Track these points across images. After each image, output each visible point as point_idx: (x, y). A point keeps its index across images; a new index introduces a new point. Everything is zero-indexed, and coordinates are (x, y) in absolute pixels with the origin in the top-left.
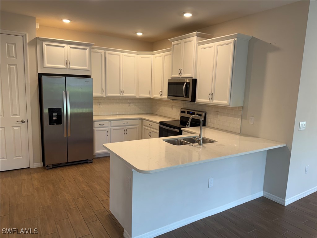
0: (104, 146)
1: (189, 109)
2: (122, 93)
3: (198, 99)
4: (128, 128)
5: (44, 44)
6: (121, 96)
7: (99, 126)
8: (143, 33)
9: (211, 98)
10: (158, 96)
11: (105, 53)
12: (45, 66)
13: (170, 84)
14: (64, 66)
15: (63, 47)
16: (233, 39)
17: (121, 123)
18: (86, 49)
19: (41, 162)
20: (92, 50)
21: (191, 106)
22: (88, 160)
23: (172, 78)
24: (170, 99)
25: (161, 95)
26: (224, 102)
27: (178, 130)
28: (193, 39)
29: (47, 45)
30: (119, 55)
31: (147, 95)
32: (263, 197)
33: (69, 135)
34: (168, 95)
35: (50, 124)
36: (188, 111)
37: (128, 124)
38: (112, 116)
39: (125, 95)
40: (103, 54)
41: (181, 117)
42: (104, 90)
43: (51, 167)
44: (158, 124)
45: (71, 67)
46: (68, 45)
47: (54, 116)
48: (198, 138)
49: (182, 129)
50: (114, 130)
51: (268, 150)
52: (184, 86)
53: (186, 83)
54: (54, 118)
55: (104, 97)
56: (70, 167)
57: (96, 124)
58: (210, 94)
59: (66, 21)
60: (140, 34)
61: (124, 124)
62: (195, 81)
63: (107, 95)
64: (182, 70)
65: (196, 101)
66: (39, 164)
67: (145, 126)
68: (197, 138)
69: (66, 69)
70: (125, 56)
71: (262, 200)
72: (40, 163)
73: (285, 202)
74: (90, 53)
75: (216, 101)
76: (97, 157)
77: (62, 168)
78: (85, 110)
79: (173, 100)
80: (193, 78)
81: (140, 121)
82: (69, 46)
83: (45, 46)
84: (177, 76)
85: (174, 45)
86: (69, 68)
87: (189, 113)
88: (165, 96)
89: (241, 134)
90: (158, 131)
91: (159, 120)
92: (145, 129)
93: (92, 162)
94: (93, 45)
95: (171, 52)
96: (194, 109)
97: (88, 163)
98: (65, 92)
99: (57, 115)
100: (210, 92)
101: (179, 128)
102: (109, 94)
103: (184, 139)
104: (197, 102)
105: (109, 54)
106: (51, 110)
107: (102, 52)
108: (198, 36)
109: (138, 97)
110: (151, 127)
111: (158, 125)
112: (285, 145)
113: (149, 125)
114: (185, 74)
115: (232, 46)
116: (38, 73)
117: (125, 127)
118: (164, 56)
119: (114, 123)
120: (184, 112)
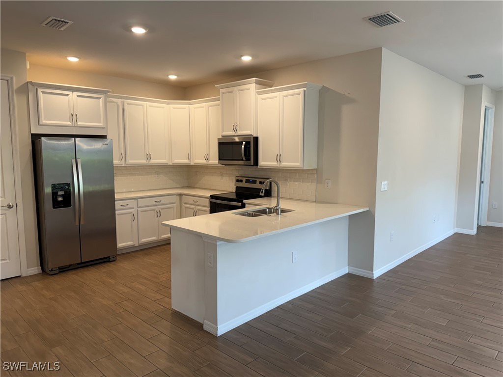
0: (163, 224)
2: (149, 158)
3: (262, 163)
4: (161, 209)
5: (40, 91)
6: (147, 163)
7: (122, 207)
8: (178, 76)
9: (279, 160)
10: (202, 161)
11: (123, 102)
12: (41, 123)
13: (221, 144)
14: (69, 123)
15: (67, 95)
16: (302, 89)
17: (151, 201)
18: (100, 98)
19: (38, 266)
20: (108, 99)
21: (250, 172)
22: (109, 257)
23: (223, 136)
24: (222, 164)
25: (207, 159)
26: (296, 164)
27: (240, 204)
28: (251, 86)
29: (43, 93)
30: (142, 105)
31: (185, 161)
32: (348, 273)
33: (82, 222)
34: (220, 159)
35: (54, 207)
36: (246, 180)
37: (161, 203)
38: (133, 193)
39: (154, 161)
40: (120, 104)
41: (237, 188)
42: (124, 156)
43: (57, 272)
44: (207, 198)
45: (80, 123)
46: (74, 92)
47: (60, 195)
48: (276, 207)
49: (245, 201)
50: (142, 211)
51: (349, 215)
52: (243, 147)
53: (244, 143)
54: (60, 199)
55: (123, 165)
56: (86, 269)
57: (118, 205)
58: (277, 155)
59: (73, 60)
60: (173, 78)
61: (155, 203)
62: (256, 140)
63: (127, 163)
64: (238, 126)
65: (259, 164)
66: (36, 270)
67: (185, 203)
68: (274, 207)
69: (73, 127)
70: (150, 106)
71: (349, 276)
72: (36, 268)
73: (373, 274)
74: (106, 102)
75: (285, 164)
77: (74, 272)
79: (226, 165)
80: (254, 136)
81: (178, 197)
82: (76, 94)
83: (41, 95)
84: (231, 133)
85: (223, 93)
86: (76, 125)
87: (247, 181)
88: (214, 160)
89: (317, 201)
90: (208, 208)
91: (208, 194)
92: (186, 208)
93: (114, 261)
94: (109, 92)
95: (219, 102)
96: (254, 176)
97: (109, 261)
98: (75, 160)
99: (63, 193)
100: (277, 153)
102: (131, 161)
104: (260, 166)
105: (128, 104)
107: (119, 101)
108: (257, 83)
109: (171, 164)
110: (197, 203)
111: (208, 200)
112: (368, 209)
113: (193, 203)
114: (242, 131)
115: (301, 97)
116: (32, 134)
117: (157, 207)
118: (209, 106)
119: (142, 202)
120: (241, 181)
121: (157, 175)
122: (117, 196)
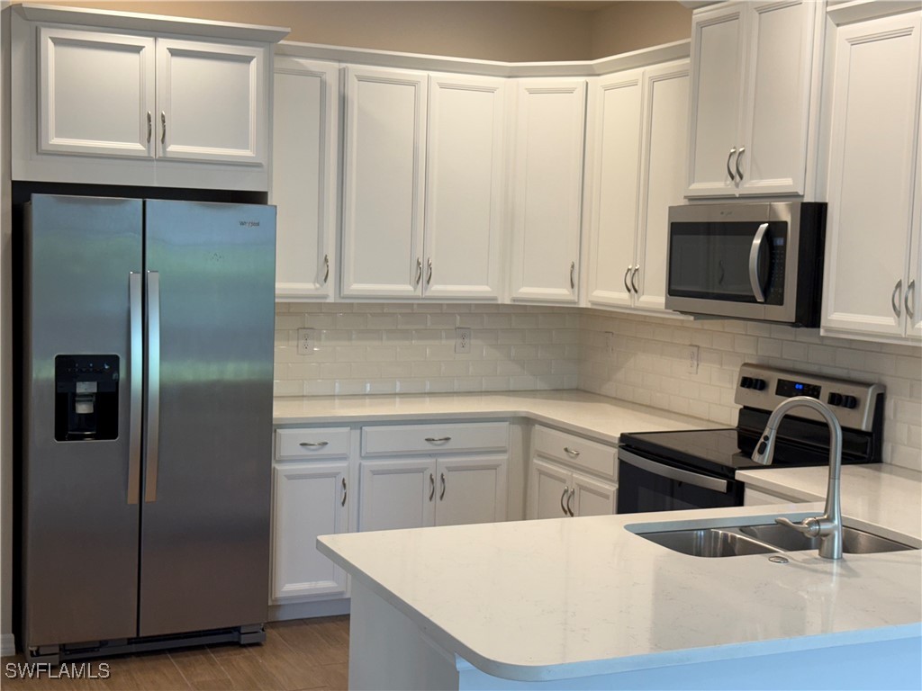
0: (322, 548)
1: (789, 365)
2: (425, 277)
3: (837, 315)
4: (450, 469)
5: (47, 36)
6: (419, 293)
7: (304, 451)
9: (904, 309)
11: (342, 75)
12: (44, 148)
13: (679, 230)
14: (136, 147)
15: (137, 49)
17: (414, 438)
18: (247, 60)
19: (4, 633)
20: (280, 63)
21: (796, 350)
22: (237, 629)
23: (691, 199)
24: (682, 312)
25: (632, 289)
27: (720, 484)
29: (58, 42)
30: (413, 84)
31: (557, 292)
33: (150, 495)
34: (672, 292)
35: (60, 435)
36: (779, 381)
37: (449, 446)
39: (441, 288)
40: (332, 80)
41: (745, 412)
42: (332, 266)
43: (56, 660)
44: (613, 445)
45: (174, 149)
46: (160, 40)
47: (82, 395)
48: (818, 522)
49: (741, 475)
50: (375, 473)
52: (757, 241)
53: (764, 227)
55: (331, 300)
56: (151, 662)
57: (287, 442)
58: (899, 285)
61: (429, 446)
62: (815, 217)
63: (346, 292)
64: (748, 154)
65: (823, 322)
67: (542, 456)
68: (810, 524)
69: (148, 159)
70: (443, 86)
76: (284, 615)
78: (233, 370)
79: (698, 316)
80: (808, 199)
81: (517, 430)
82: (166, 44)
83: (49, 50)
84: (718, 185)
85: (702, 25)
86: (160, 154)
87: (784, 388)
88: (654, 297)
90: (612, 488)
91: (616, 423)
92: (541, 472)
94: (283, 35)
95: (687, 61)
96: (814, 369)
97: (237, 645)
98: (139, 277)
100: (899, 275)
101: (727, 472)
102: (358, 287)
103: (743, 529)
104: (827, 330)
105: (361, 79)
106: (68, 368)
107: (330, 69)
109: (508, 302)
110: (577, 461)
111: (614, 451)
113: (564, 456)
114: (761, 177)
116: (14, 183)
117: (433, 460)
118: (654, 80)
119: (377, 439)
120: (760, 385)
121: (460, 341)
122: (280, 411)
